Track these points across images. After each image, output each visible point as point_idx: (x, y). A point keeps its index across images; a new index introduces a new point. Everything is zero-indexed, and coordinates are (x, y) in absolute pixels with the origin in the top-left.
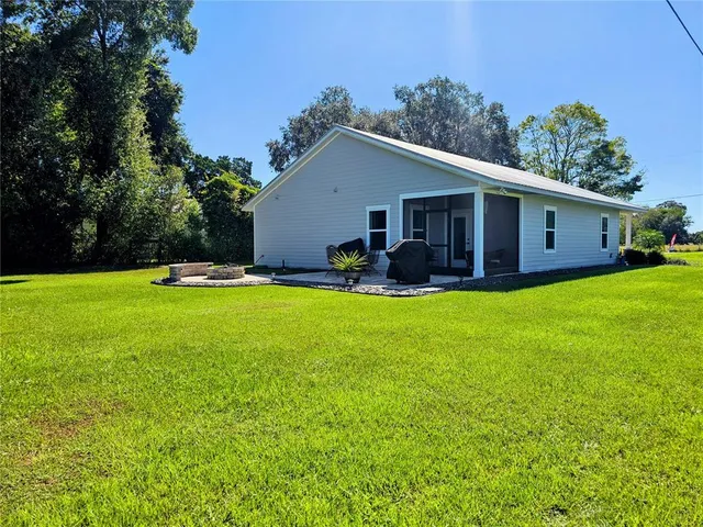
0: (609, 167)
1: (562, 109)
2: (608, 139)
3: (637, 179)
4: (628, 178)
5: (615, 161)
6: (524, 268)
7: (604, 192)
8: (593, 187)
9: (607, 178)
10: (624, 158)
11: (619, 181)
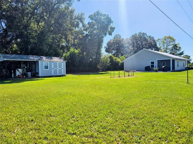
0: (177, 50)
1: (166, 37)
2: (176, 43)
3: (183, 52)
4: (181, 52)
5: (178, 48)
6: (175, 70)
7: (176, 55)
8: (173, 54)
9: (176, 52)
10: (180, 47)
11: (179, 52)
